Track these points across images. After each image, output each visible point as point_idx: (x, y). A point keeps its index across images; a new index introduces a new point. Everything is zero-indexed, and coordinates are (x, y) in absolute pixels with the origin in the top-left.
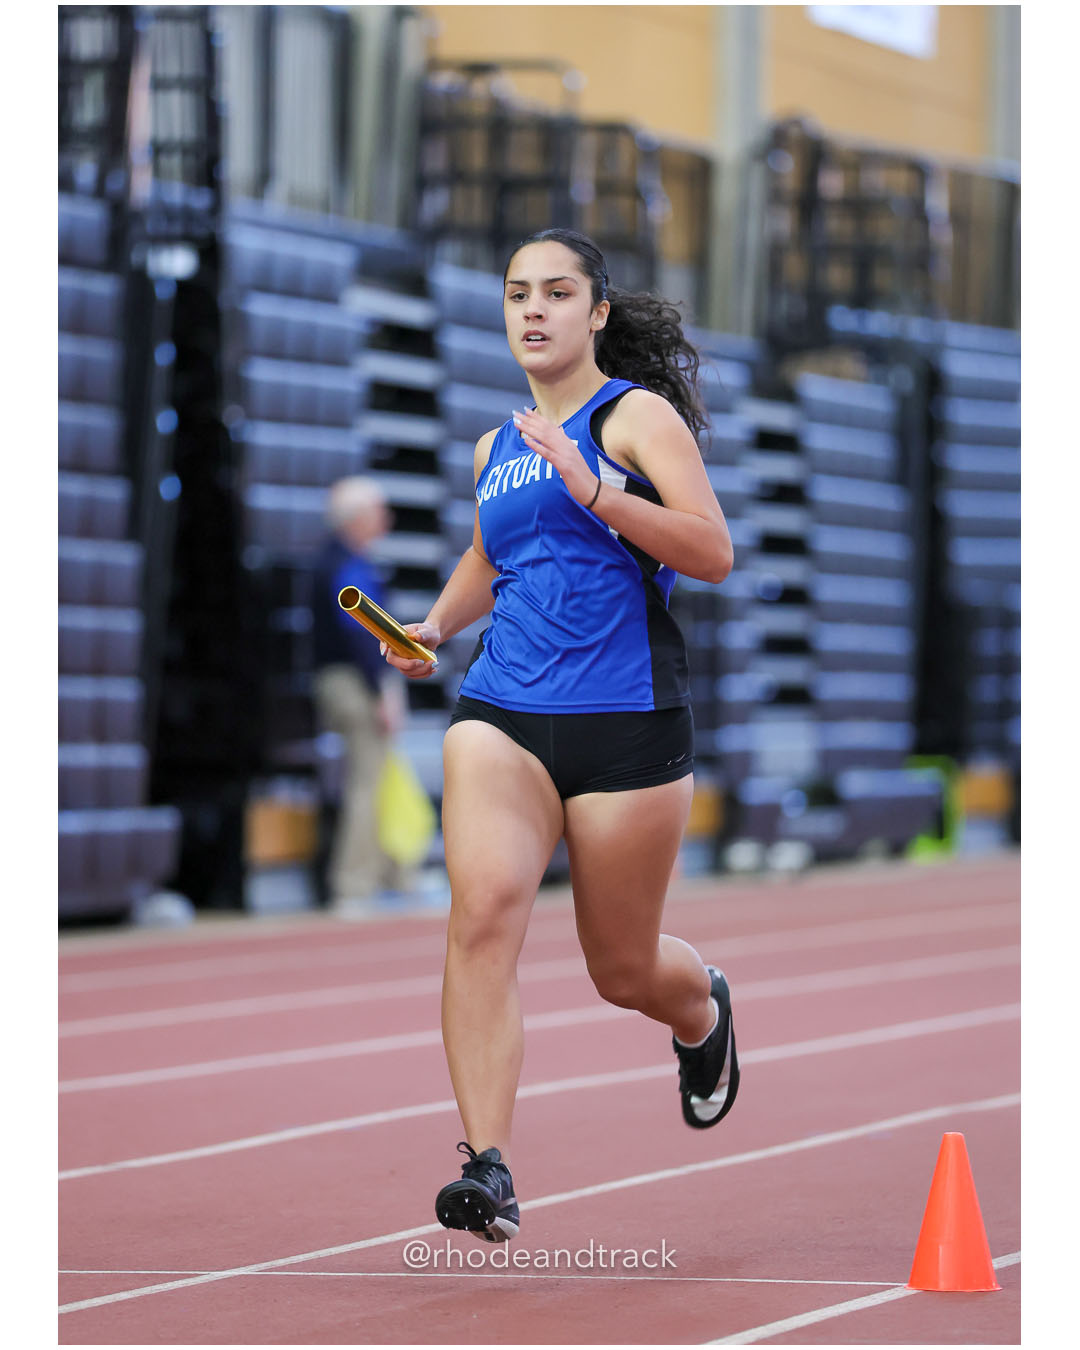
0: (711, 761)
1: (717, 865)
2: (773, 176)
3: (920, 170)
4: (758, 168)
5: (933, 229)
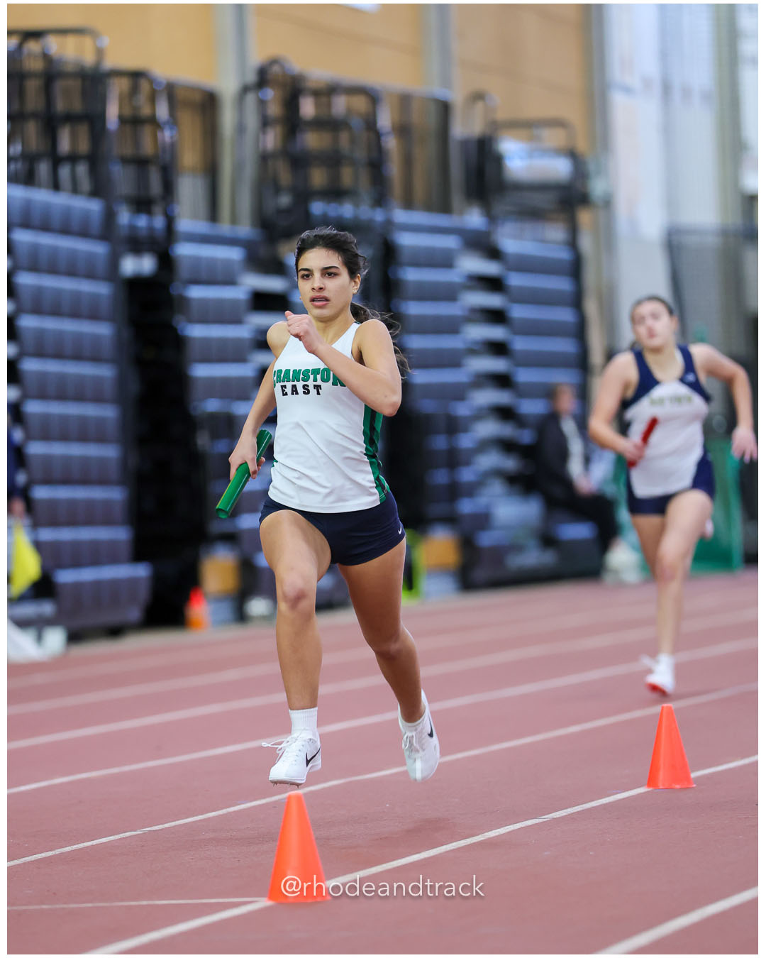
0: (231, 538)
1: (241, 616)
2: (262, 103)
3: (372, 97)
4: (251, 99)
5: (383, 138)
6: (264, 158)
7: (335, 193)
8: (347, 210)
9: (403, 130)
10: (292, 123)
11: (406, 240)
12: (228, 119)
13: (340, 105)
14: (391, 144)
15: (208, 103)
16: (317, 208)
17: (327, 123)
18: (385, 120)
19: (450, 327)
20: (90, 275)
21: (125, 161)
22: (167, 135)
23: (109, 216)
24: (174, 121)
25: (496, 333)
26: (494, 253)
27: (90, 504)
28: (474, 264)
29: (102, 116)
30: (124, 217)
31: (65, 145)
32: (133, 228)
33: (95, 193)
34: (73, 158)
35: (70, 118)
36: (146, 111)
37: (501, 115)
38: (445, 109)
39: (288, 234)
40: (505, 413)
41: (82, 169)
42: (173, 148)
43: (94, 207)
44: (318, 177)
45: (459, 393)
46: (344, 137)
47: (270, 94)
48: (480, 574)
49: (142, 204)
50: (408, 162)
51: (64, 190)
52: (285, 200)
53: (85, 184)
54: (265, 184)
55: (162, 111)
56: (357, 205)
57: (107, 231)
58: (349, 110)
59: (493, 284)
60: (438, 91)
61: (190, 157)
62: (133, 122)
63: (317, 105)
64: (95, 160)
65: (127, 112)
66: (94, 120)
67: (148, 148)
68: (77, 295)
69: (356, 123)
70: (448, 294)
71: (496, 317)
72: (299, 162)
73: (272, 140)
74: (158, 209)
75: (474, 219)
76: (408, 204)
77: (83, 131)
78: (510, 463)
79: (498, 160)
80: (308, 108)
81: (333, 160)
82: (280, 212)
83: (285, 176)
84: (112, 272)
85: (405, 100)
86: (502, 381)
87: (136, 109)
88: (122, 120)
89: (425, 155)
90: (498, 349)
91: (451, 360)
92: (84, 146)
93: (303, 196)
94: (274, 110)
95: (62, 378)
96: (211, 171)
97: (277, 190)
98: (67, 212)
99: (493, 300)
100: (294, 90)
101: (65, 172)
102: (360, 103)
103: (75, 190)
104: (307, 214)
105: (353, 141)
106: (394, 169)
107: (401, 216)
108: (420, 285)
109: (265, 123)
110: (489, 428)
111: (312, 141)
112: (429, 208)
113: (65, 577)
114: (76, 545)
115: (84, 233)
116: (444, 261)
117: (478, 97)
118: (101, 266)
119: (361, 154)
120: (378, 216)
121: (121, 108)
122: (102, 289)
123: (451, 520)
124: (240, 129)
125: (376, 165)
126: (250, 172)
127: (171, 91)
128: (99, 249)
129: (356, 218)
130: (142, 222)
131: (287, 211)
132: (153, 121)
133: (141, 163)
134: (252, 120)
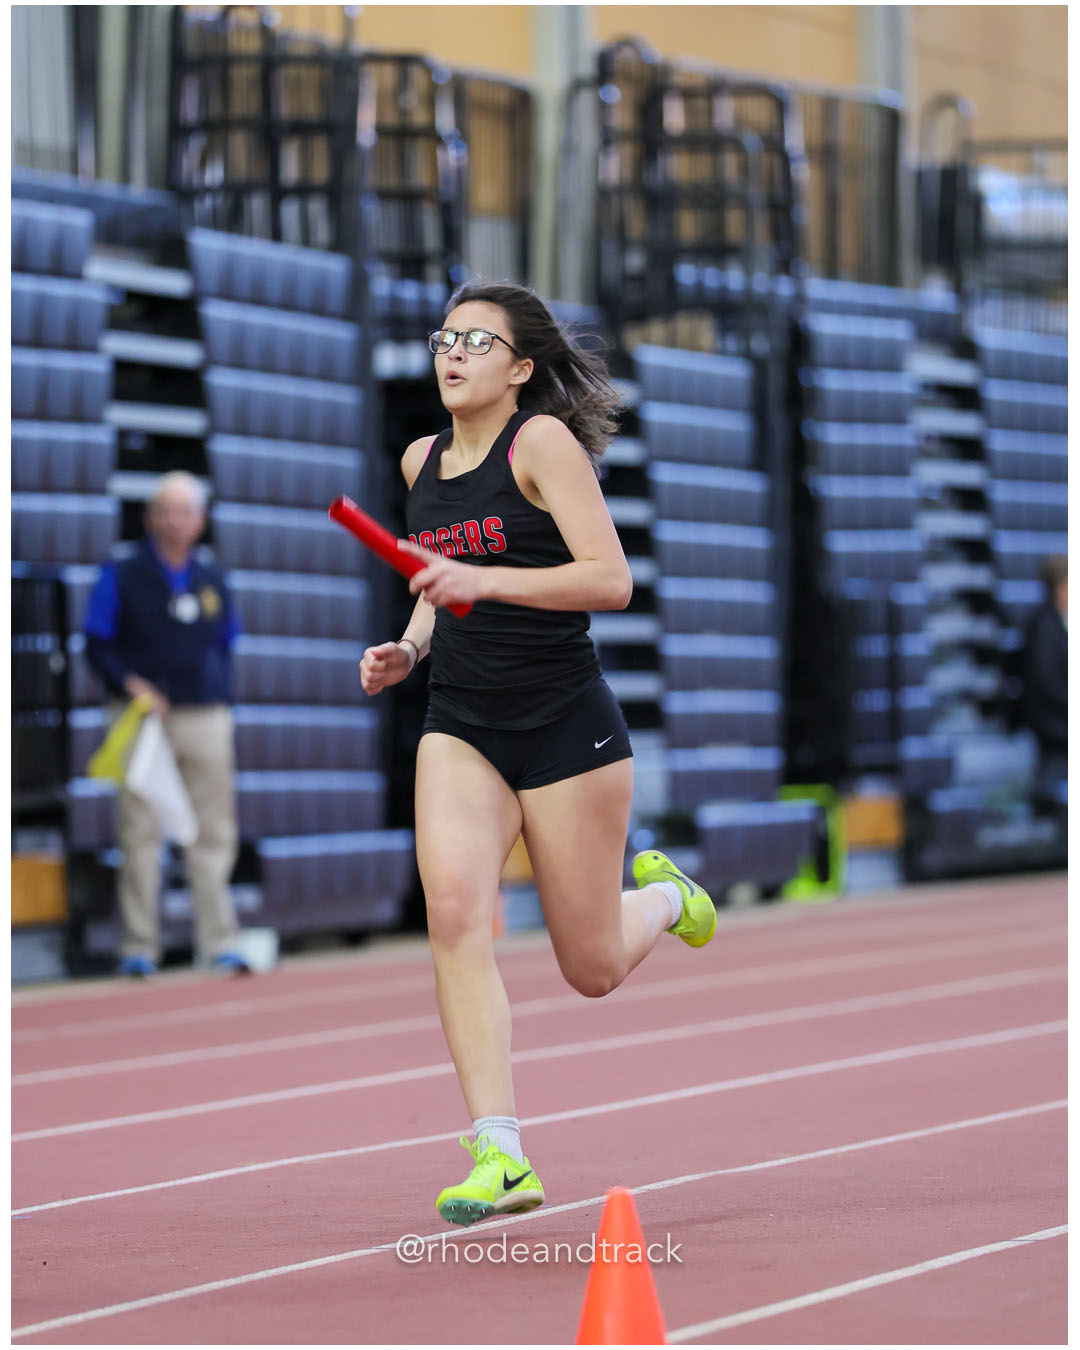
2: (603, 108)
3: (778, 100)
4: (586, 101)
5: (793, 166)
6: (603, 195)
7: (716, 251)
8: (734, 278)
9: (826, 154)
10: (650, 139)
11: (825, 326)
12: (548, 132)
13: (726, 112)
14: (805, 174)
15: (519, 106)
16: (687, 274)
17: (705, 141)
18: (796, 138)
19: (896, 464)
20: (326, 375)
21: (384, 195)
22: (451, 157)
23: (358, 283)
24: (463, 134)
25: (968, 475)
26: (965, 349)
27: (318, 734)
28: (934, 366)
29: (351, 126)
30: (382, 284)
31: (290, 169)
32: (395, 301)
33: (337, 246)
34: (303, 191)
35: (301, 129)
36: (419, 118)
37: (980, 132)
38: (893, 120)
39: (641, 315)
40: (978, 602)
41: (317, 207)
42: (462, 176)
43: (336, 266)
44: (689, 225)
45: (906, 569)
46: (730, 163)
47: (615, 94)
48: (933, 858)
49: (411, 265)
50: (831, 203)
51: (288, 241)
52: (635, 261)
53: (322, 232)
54: (606, 233)
55: (445, 120)
56: (748, 272)
57: (354, 305)
58: (739, 121)
59: (964, 398)
60: (884, 94)
61: (487, 191)
62: (400, 135)
63: (689, 112)
64: (337, 194)
65: (391, 119)
66: (338, 129)
67: (421, 178)
68: (305, 406)
69: (751, 140)
70: (893, 412)
71: (968, 449)
72: (659, 201)
73: (616, 167)
74: (434, 272)
75: (936, 294)
76: (831, 271)
77: (320, 148)
78: (986, 682)
79: (977, 202)
80: (674, 117)
81: (713, 198)
82: (627, 278)
83: (637, 226)
84: (361, 371)
85: (829, 106)
86: (975, 551)
87: (404, 114)
88: (381, 131)
89: (859, 193)
90: (970, 500)
91: (896, 517)
92: (320, 172)
93: (664, 256)
94: (622, 118)
95: (279, 535)
96: (521, 214)
97: (624, 244)
98: (291, 278)
99: (964, 424)
100: (653, 88)
101: (290, 211)
102: (758, 112)
103: (306, 241)
104: (671, 282)
105: (744, 169)
106: (809, 215)
107: (817, 287)
108: (848, 397)
109: (607, 139)
110: (952, 626)
111: (679, 167)
112: (863, 276)
113: (276, 849)
114: (296, 798)
115: (318, 309)
116: (889, 360)
117: (946, 102)
118: (344, 361)
119: (757, 191)
120: (784, 288)
121: (380, 113)
122: (345, 397)
123: (890, 770)
124: (568, 148)
125: (781, 208)
126: (581, 214)
127: (460, 88)
128: (341, 333)
129: (748, 292)
130: (409, 292)
131: (639, 279)
132: (432, 135)
133: (407, 198)
134: (587, 137)
